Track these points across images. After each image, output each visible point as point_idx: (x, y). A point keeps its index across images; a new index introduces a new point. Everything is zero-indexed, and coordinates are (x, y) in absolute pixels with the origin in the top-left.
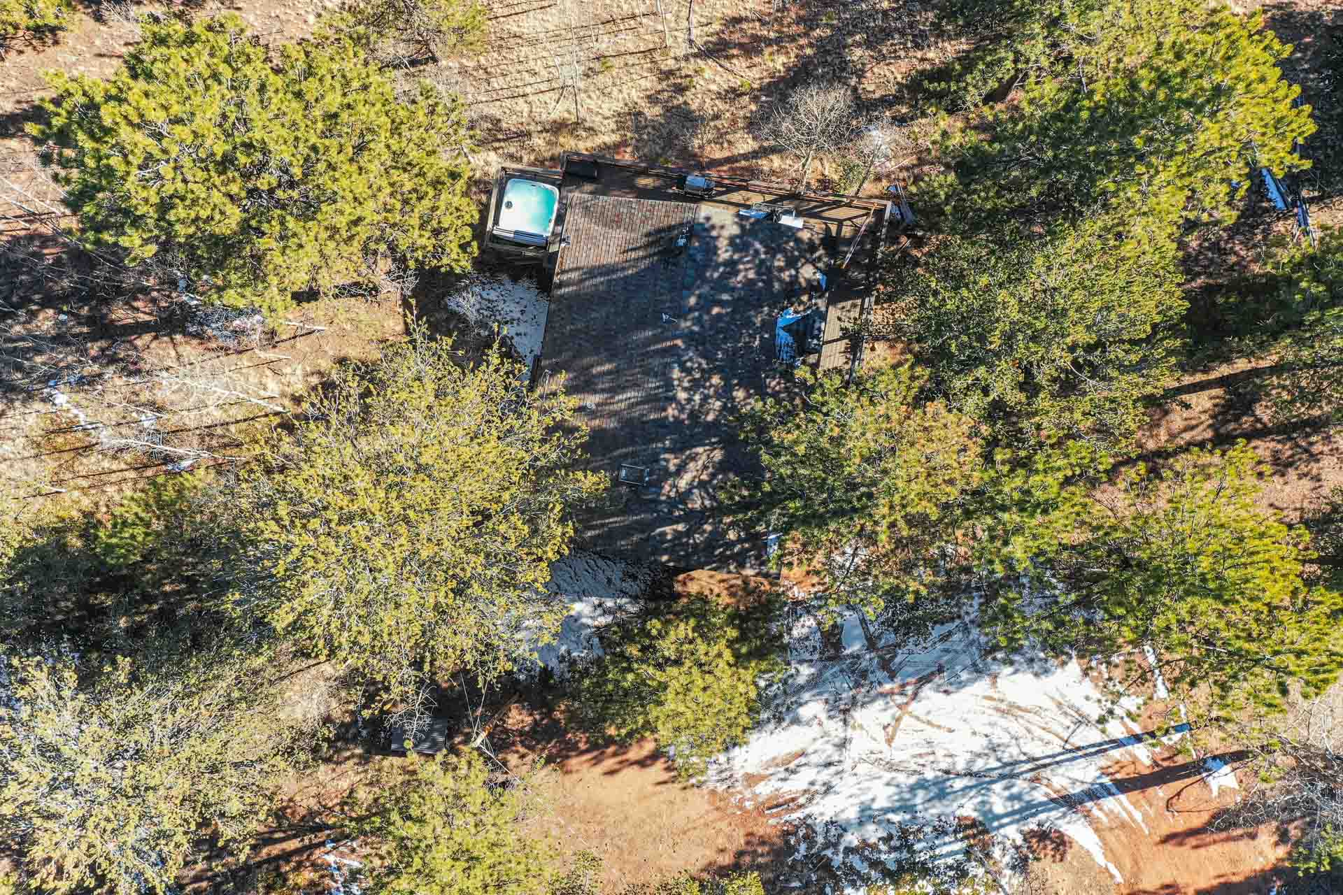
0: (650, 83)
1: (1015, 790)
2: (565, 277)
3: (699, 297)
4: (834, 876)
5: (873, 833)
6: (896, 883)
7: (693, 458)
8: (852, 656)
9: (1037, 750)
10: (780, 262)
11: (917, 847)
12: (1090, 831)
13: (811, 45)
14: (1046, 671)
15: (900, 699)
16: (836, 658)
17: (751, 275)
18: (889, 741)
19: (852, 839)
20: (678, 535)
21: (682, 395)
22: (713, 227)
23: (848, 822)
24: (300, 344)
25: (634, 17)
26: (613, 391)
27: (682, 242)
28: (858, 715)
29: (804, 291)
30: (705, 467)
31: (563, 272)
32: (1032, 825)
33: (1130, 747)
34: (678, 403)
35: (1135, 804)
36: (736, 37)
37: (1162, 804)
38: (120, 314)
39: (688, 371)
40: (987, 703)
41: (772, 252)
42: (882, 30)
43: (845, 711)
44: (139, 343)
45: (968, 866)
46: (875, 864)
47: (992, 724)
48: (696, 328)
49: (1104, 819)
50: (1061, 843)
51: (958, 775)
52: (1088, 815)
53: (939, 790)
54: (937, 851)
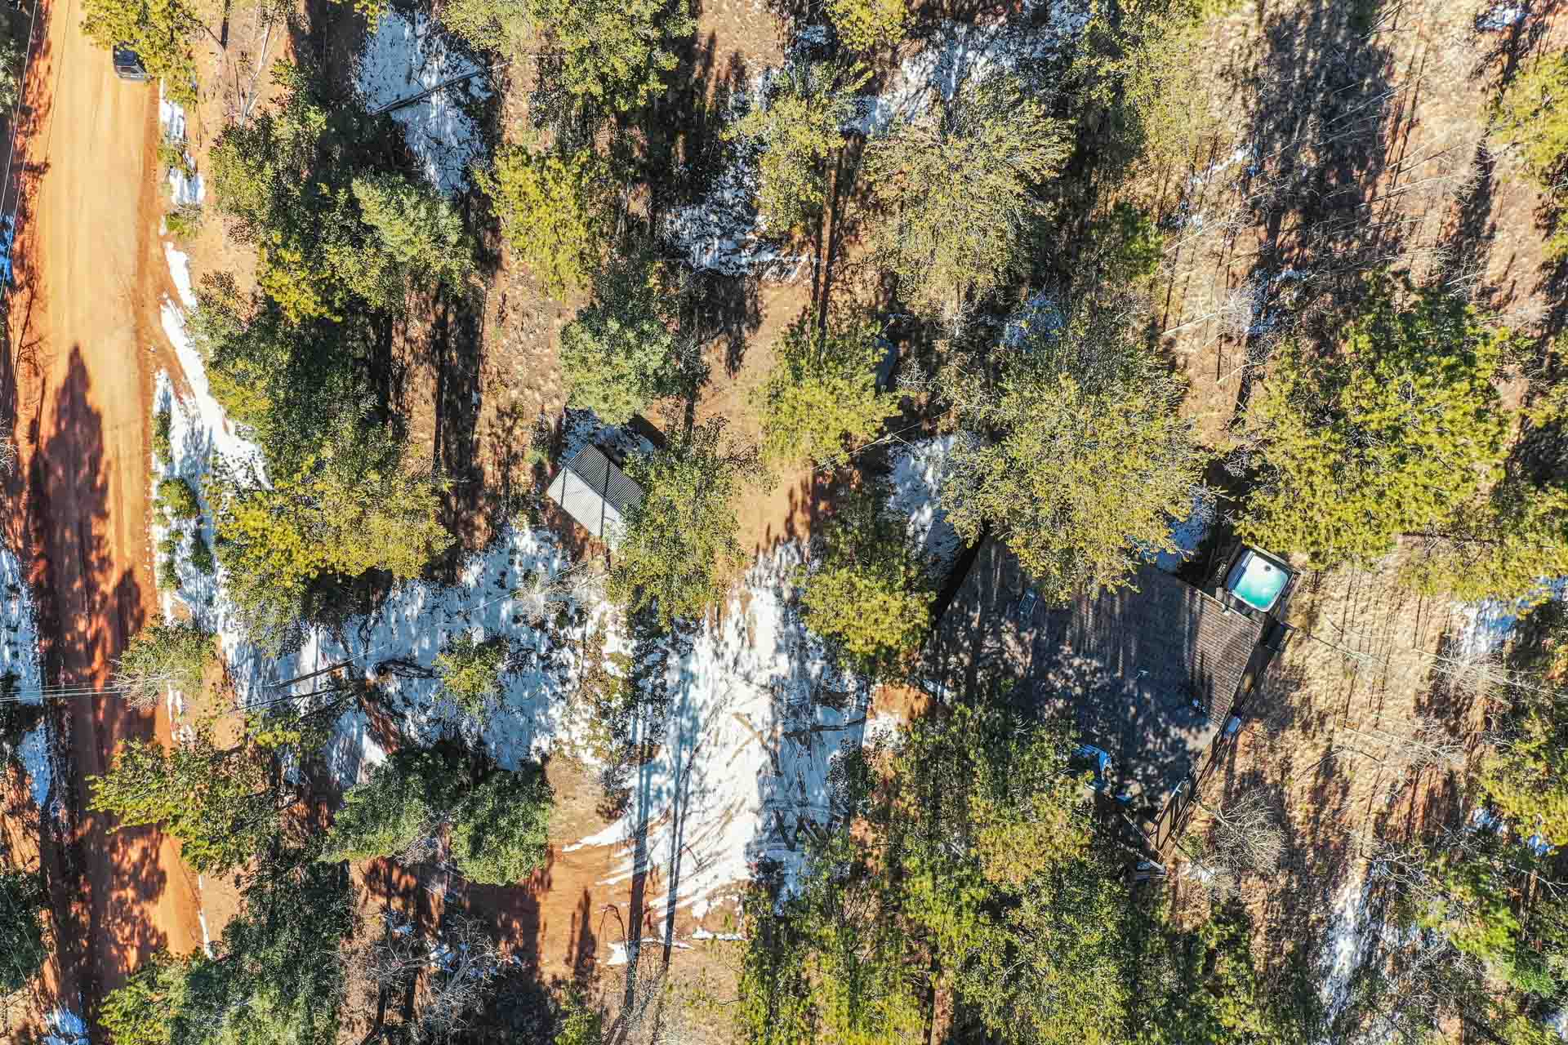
0: (1320, 704)
1: (664, 796)
2: (1198, 599)
3: (1148, 702)
4: (649, 637)
5: (672, 678)
6: (626, 681)
7: (1025, 653)
8: (814, 710)
9: (690, 824)
10: (1151, 770)
11: (650, 708)
12: (613, 841)
13: (1302, 845)
14: (748, 854)
15: (767, 734)
16: (816, 698)
17: (1150, 746)
18: (737, 715)
19: (674, 660)
20: (970, 620)
21: (1077, 662)
22: (1199, 731)
23: (688, 662)
24: (1213, 358)
25: (1380, 708)
26: (1097, 608)
27: (1196, 703)
28: (766, 699)
29: (1121, 780)
30: (1013, 658)
31: (1202, 599)
32: (633, 798)
33: (667, 894)
34: (1073, 657)
35: (620, 883)
36: (1332, 786)
37: (615, 903)
38: (1290, 220)
39: (1093, 673)
40: (740, 799)
41: (1162, 768)
42: (1293, 907)
43: (772, 689)
44: (1262, 228)
45: (621, 740)
46: (648, 669)
47: (721, 798)
48: (1125, 690)
49: (618, 855)
50: (610, 815)
51: (692, 758)
52: (625, 844)
53: (686, 740)
54: (640, 721)
